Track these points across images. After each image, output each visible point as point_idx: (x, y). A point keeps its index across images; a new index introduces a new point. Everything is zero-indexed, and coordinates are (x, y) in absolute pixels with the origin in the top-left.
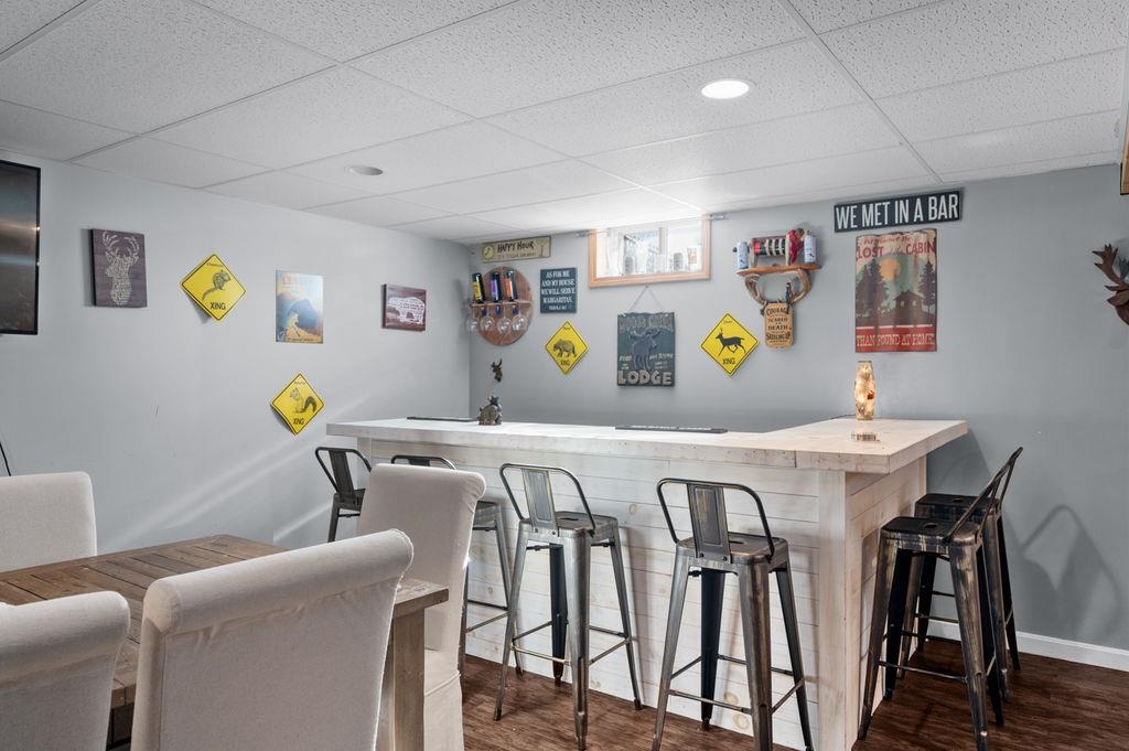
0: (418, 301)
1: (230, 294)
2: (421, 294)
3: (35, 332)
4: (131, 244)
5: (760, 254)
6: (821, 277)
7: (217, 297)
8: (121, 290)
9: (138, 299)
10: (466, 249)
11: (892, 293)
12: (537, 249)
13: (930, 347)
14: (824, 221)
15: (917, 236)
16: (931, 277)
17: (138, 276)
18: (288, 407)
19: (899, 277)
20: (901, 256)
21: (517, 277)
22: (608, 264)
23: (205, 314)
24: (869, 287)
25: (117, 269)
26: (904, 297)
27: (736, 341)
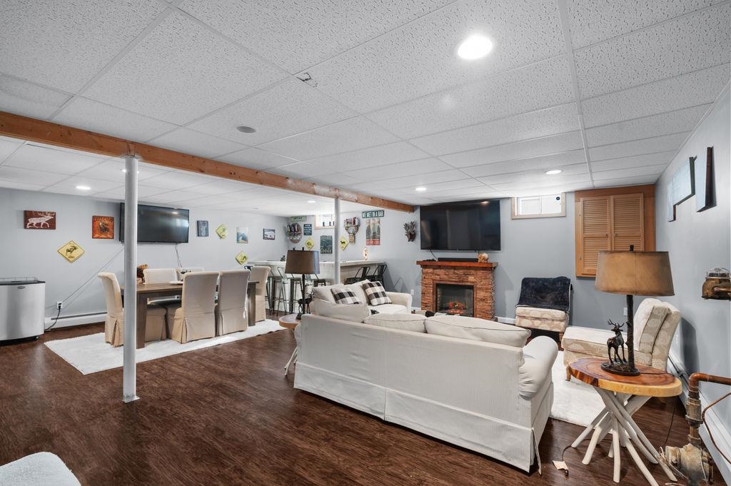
0: (273, 232)
1: (226, 233)
2: (274, 231)
3: (187, 242)
4: (205, 223)
5: (348, 223)
6: (360, 228)
7: (223, 233)
8: (204, 233)
9: (207, 235)
10: (287, 219)
11: (372, 232)
12: (303, 219)
13: (379, 244)
14: (360, 216)
15: (376, 220)
16: (379, 229)
17: (207, 230)
18: (239, 259)
19: (374, 228)
20: (374, 224)
21: (298, 226)
22: (319, 224)
23: (221, 237)
24: (368, 231)
25: (203, 229)
26: (374, 233)
27: (344, 242)
